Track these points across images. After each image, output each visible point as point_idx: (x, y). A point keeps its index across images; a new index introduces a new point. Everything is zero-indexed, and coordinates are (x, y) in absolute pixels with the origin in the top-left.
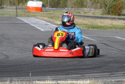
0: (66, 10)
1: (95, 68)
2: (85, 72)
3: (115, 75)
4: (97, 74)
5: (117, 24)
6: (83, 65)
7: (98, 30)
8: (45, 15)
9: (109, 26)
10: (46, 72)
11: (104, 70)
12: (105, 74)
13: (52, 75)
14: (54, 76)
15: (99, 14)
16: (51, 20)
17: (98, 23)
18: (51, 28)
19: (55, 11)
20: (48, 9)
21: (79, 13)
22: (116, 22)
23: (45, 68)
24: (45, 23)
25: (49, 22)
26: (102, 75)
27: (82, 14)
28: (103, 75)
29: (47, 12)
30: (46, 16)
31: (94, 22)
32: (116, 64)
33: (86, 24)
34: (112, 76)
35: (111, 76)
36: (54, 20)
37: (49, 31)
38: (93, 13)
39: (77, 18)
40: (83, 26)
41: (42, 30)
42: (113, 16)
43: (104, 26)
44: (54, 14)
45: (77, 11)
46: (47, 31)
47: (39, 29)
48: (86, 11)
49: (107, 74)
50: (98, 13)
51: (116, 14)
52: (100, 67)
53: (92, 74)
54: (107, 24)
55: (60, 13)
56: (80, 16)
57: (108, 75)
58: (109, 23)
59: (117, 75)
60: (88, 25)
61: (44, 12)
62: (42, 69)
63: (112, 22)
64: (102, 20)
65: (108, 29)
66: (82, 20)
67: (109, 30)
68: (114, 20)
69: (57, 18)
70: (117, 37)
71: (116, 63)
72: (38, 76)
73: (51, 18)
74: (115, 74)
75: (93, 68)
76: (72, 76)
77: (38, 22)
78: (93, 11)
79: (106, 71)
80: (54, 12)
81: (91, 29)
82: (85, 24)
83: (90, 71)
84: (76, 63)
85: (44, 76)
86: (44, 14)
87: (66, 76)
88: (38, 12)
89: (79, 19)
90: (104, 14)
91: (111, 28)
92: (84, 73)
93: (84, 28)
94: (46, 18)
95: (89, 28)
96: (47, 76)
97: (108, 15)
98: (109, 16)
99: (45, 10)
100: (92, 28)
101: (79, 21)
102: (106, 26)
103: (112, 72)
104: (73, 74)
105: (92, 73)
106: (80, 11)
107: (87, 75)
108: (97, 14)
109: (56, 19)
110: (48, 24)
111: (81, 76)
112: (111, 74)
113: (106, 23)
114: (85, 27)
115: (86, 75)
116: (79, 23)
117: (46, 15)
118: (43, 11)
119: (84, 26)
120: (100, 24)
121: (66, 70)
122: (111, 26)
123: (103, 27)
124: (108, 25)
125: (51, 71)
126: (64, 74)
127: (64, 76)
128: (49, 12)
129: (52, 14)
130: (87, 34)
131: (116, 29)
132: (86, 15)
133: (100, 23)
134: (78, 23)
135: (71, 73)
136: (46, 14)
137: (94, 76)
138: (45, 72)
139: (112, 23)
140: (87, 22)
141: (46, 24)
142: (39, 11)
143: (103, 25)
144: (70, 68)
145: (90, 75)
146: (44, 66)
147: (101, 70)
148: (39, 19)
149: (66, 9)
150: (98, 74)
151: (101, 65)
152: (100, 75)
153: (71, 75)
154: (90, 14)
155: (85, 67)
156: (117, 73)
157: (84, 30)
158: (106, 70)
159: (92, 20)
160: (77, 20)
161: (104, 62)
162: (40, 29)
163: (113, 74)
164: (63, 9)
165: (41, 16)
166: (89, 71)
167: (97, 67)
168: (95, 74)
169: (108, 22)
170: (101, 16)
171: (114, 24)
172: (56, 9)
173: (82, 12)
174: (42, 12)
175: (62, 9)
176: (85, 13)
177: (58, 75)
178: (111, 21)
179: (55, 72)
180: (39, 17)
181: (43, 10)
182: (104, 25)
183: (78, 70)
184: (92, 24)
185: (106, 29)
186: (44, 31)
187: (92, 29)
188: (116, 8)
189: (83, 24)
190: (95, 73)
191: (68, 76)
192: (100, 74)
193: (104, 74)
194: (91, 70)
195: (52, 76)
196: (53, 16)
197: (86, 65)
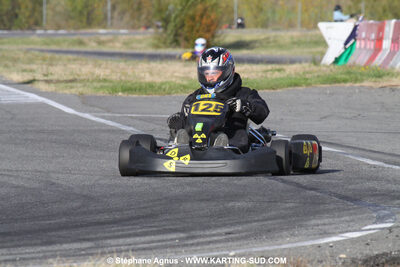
0: (39, 35)
1: (138, 218)
2: (107, 235)
3: (201, 240)
4: (143, 239)
6: (98, 212)
7: (144, 96)
9: (179, 82)
11: (164, 223)
12: (170, 236)
15: (143, 45)
17: (143, 75)
19: (5, 40)
21: (81, 43)
26: (159, 241)
27: (93, 46)
28: (164, 241)
31: (130, 72)
32: (203, 205)
33: (105, 80)
34: (191, 242)
35: (187, 242)
36: (1, 69)
38: (125, 44)
39: (75, 60)
40: (95, 84)
43: (162, 84)
44: (1, 50)
45: (75, 38)
48: (103, 38)
49: (174, 236)
50: (140, 42)
52: (153, 216)
53: (129, 240)
54: (172, 77)
55: (20, 47)
56: (87, 53)
57: (180, 239)
58: (176, 74)
59: (208, 239)
60: (111, 82)
63: (187, 69)
64: (156, 65)
65: (176, 92)
66: (90, 66)
67: (179, 94)
69: (9, 64)
71: (202, 200)
74: (200, 236)
75: (131, 219)
76: (66, 246)
78: (124, 37)
79: (171, 227)
80: (2, 44)
81: (120, 94)
82: (100, 81)
83: (123, 230)
84: (75, 205)
87: (44, 248)
89: (81, 65)
90: (161, 45)
91: (184, 88)
92: (103, 235)
93: (100, 93)
95: (114, 90)
97: (175, 47)
100: (124, 91)
101: (80, 70)
102: (169, 83)
103: (192, 229)
104: (67, 242)
105: (129, 236)
106: (85, 39)
107: (113, 242)
108: (139, 46)
109: (6, 66)
111: (92, 248)
112: (188, 238)
113: (169, 74)
114: (102, 87)
115: (109, 241)
116: (82, 78)
119: (98, 85)
120: (148, 78)
121: (45, 230)
122: (185, 83)
123: (160, 88)
124: (174, 80)
126: (39, 241)
127: (39, 249)
130: (108, 112)
132: (105, 49)
133: (150, 73)
134: (78, 75)
135: (59, 237)
137: (136, 244)
139: (189, 73)
140: (108, 72)
143: (158, 80)
144: (58, 221)
145: (121, 241)
147: (156, 224)
149: (39, 32)
150: (147, 238)
151: (154, 209)
152: (153, 242)
153: (61, 243)
154: (118, 47)
155: (106, 217)
156: (208, 232)
157: (100, 97)
158: (173, 225)
159: (122, 64)
160: (74, 66)
161: (166, 198)
163: (193, 237)
164: (31, 32)
166: (119, 231)
167: (143, 217)
168: (138, 239)
169: (175, 72)
170: (151, 51)
171: (193, 75)
172: (5, 32)
173: (90, 40)
175: (27, 32)
176: (100, 43)
177: (20, 246)
178: (185, 66)
182: (163, 80)
184: (123, 78)
185: (169, 94)
187: (125, 95)
188: (194, 26)
189: (93, 81)
190: (136, 235)
191: (50, 248)
192: (153, 238)
193: (165, 237)
194: (126, 227)
197: (110, 211)
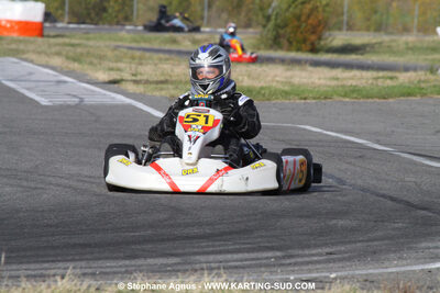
0: (128, 31)
1: (231, 233)
2: (196, 250)
3: (300, 260)
4: (236, 256)
5: (305, 81)
6: (187, 225)
8: (54, 50)
9: (280, 87)
10: (58, 247)
11: (259, 240)
12: (265, 254)
13: (77, 257)
14: (83, 264)
16: (76, 66)
17: (240, 78)
18: (75, 96)
19: (91, 35)
20: (67, 28)
21: (174, 41)
22: (304, 74)
23: (53, 235)
24: (56, 79)
25: (69, 73)
26: (253, 259)
27: (187, 46)
28: (258, 259)
29: (60, 40)
30: (58, 54)
32: (303, 221)
34: (288, 261)
35: (283, 262)
36: (86, 67)
37: (69, 106)
39: (167, 59)
40: (188, 86)
41: (44, 101)
42: (293, 55)
43: (262, 88)
44: (86, 46)
45: (168, 36)
46: (61, 105)
47: (31, 99)
48: (199, 36)
49: (270, 254)
51: (303, 46)
52: (247, 232)
53: (220, 257)
54: (273, 81)
55: (108, 43)
56: (180, 53)
57: (275, 258)
58: (277, 79)
59: (307, 259)
61: (52, 40)
62: (44, 239)
63: (289, 73)
64: (254, 68)
65: (277, 98)
67: (279, 101)
68: (297, 68)
69: (95, 61)
70: (308, 127)
71: (301, 217)
72: (29, 263)
73: (74, 60)
74: (298, 256)
75: (223, 234)
76: (150, 261)
77: (30, 74)
79: (267, 244)
80: (88, 39)
83: (213, 246)
84: (163, 216)
85: (48, 262)
86: (50, 46)
87: (127, 262)
88: (32, 39)
89: (173, 65)
90: (262, 46)
91: (286, 94)
92: (192, 250)
94: (57, 61)
96: (59, 261)
97: (276, 50)
98: (280, 54)
99: (52, 33)
101: (172, 71)
102: (269, 88)
104: (151, 257)
105: (220, 252)
106: (179, 37)
107: (202, 258)
109: (91, 63)
110: (65, 82)
111: (179, 264)
112: (284, 257)
113: (269, 78)
115: (198, 257)
116: (174, 79)
117: (57, 48)
118: (48, 36)
120: (247, 82)
121: (128, 243)
122: (286, 88)
123: (259, 93)
124: (274, 84)
125: (75, 246)
126: (122, 255)
127: (121, 263)
128: (67, 40)
129: (79, 45)
131: (305, 99)
133: (249, 76)
134: (170, 76)
135: (144, 251)
136: (59, 44)
137: (227, 261)
138: (53, 248)
139: (291, 77)
141: (59, 82)
142: (31, 35)
143: (257, 84)
144: (142, 233)
145: (211, 258)
146: (51, 226)
147: (249, 241)
148: (32, 62)
149: (128, 27)
150: (240, 256)
151: (249, 224)
152: (246, 260)
153: (145, 258)
155: (196, 231)
156: (307, 252)
158: (269, 242)
160: (165, 66)
161: (261, 213)
162: (37, 98)
163: (291, 256)
164: (119, 27)
165: (39, 53)
166: (208, 246)
167: (236, 233)
168: (229, 256)
169: (276, 76)
171: (296, 81)
172: (92, 26)
173: (184, 38)
174: (45, 39)
175: (115, 27)
176: (195, 42)
177: (100, 259)
178: (288, 70)
179: (88, 249)
180: (33, 57)
181: (46, 33)
182: (262, 84)
183: (168, 240)
185: (268, 100)
186: (50, 104)
188: (299, 27)
189: (187, 82)
190: (228, 252)
191: (133, 262)
192: (246, 255)
193: (260, 255)
194: (217, 243)
195: (79, 264)
196: (82, 54)
197: (200, 224)
